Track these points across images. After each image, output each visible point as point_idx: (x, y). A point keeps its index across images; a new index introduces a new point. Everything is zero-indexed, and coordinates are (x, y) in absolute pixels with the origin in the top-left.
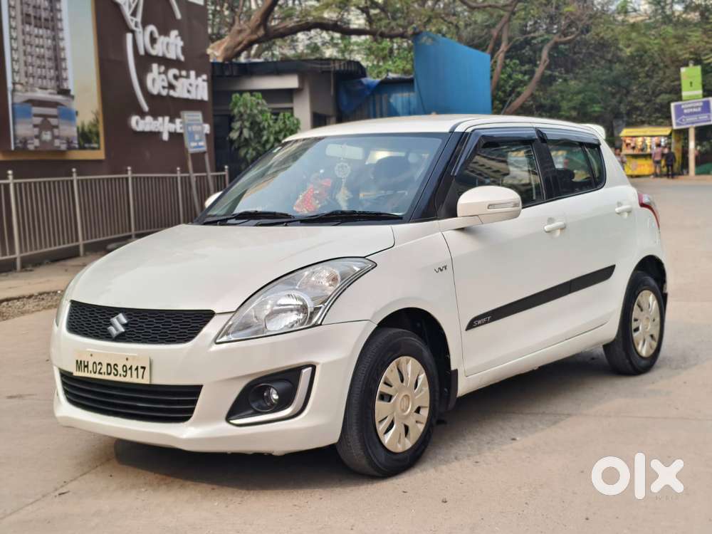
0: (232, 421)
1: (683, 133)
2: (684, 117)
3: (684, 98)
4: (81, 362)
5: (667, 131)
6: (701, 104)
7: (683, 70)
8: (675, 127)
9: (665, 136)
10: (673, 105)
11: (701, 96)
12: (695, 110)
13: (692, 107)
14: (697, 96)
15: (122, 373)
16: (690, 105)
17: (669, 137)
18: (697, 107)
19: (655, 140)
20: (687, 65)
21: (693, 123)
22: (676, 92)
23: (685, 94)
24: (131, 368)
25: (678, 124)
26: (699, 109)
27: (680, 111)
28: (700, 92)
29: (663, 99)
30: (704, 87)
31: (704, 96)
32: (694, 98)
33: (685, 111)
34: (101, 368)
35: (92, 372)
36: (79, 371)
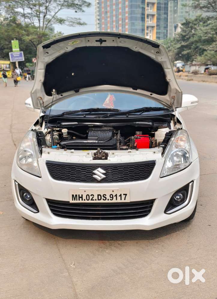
0: (167, 212)
1: (14, 64)
2: (14, 58)
3: (13, 51)
4: (76, 195)
5: (8, 62)
6: (19, 54)
7: (12, 41)
8: (11, 61)
9: (8, 64)
10: (10, 53)
11: (19, 51)
12: (17, 56)
13: (17, 55)
14: (18, 51)
15: (110, 198)
16: (16, 54)
17: (10, 64)
18: (18, 55)
19: (5, 65)
20: (13, 40)
21: (17, 60)
22: (11, 49)
23: (14, 50)
24: (116, 195)
25: (12, 60)
26: (19, 55)
27: (12, 56)
28: (18, 49)
29: (6, 51)
30: (20, 48)
31: (20, 51)
32: (17, 51)
33: (14, 56)
34: (93, 198)
35: (86, 200)
36: (75, 200)
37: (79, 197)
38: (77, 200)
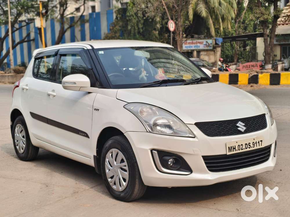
4: (231, 147)
15: (253, 146)
24: (256, 142)
34: (242, 147)
35: (238, 150)
36: (230, 152)
37: (234, 148)
38: (232, 151)
